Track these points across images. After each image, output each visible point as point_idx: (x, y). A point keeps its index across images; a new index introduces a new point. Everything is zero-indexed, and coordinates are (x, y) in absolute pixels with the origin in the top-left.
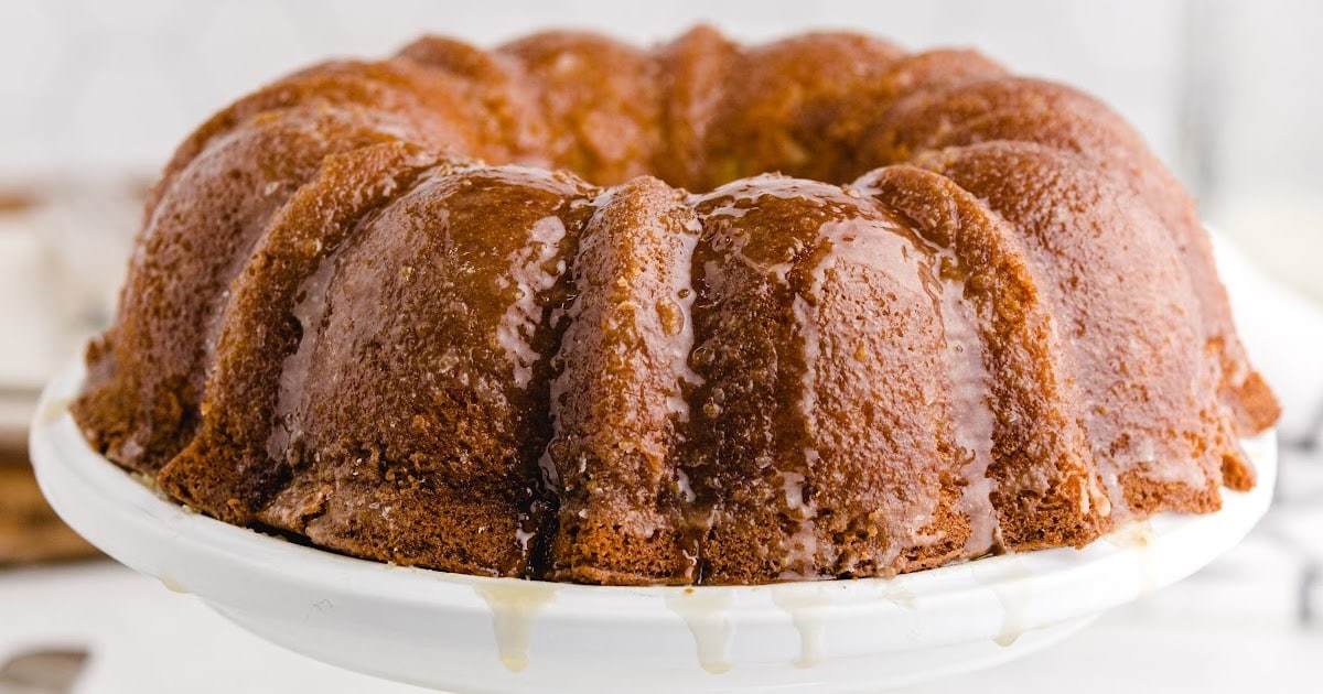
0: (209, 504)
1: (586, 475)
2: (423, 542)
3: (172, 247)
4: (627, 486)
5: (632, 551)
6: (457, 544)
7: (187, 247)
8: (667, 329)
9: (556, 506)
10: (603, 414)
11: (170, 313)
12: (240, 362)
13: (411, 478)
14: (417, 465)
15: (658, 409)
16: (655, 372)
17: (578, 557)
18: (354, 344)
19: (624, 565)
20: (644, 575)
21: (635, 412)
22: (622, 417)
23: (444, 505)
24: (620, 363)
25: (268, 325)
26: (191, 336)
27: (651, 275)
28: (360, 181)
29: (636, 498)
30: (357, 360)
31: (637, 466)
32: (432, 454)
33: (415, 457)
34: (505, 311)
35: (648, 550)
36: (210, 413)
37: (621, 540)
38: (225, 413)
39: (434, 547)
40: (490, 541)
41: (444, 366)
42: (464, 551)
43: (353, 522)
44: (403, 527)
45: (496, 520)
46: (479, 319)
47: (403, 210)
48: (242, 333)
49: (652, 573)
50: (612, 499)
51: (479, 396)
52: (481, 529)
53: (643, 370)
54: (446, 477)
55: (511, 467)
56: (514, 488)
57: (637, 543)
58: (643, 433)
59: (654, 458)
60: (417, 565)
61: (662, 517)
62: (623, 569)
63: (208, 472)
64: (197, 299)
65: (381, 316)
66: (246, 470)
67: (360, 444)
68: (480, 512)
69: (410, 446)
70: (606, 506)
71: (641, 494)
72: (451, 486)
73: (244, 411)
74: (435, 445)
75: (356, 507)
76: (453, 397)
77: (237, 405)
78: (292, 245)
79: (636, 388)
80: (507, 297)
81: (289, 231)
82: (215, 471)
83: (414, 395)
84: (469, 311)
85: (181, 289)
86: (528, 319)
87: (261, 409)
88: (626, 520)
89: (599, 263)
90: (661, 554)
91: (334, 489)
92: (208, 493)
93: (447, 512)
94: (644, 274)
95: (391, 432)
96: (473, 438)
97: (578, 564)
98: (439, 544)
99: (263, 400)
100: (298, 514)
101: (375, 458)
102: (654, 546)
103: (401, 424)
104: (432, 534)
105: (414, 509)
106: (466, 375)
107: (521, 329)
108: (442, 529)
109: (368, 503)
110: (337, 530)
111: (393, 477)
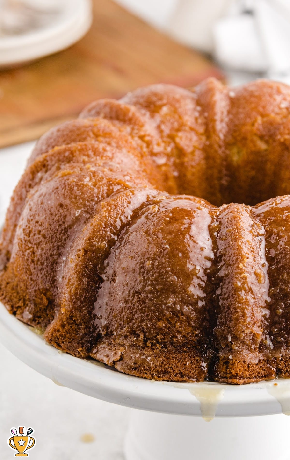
0: (69, 350)
1: (231, 342)
2: (165, 371)
3: (37, 236)
4: (247, 345)
5: (251, 370)
6: (179, 370)
7: (44, 236)
8: (259, 282)
9: (218, 352)
10: (237, 320)
11: (39, 263)
12: (77, 293)
13: (158, 345)
14: (160, 340)
15: (258, 314)
16: (257, 300)
17: (230, 375)
18: (129, 291)
19: (248, 376)
20: (256, 378)
21: (250, 318)
22: (245, 320)
23: (172, 354)
24: (243, 299)
25: (88, 279)
26: (50, 274)
27: (251, 260)
28: (118, 214)
29: (251, 349)
30: (131, 299)
31: (251, 337)
32: (166, 335)
33: (159, 337)
34: (193, 279)
35: (257, 368)
36: (65, 312)
37: (247, 366)
38: (72, 312)
39: (170, 372)
40: (192, 368)
41: (169, 303)
42: (182, 373)
43: (135, 363)
44: (156, 365)
45: (193, 358)
46: (182, 282)
47: (142, 233)
48: (77, 282)
49: (259, 377)
50: (242, 351)
51: (184, 313)
52: (188, 363)
53: (252, 301)
54: (172, 343)
55: (198, 338)
56: (199, 345)
57: (253, 366)
58: (253, 325)
59: (258, 334)
60: (164, 380)
61: (261, 354)
62: (248, 377)
63: (67, 336)
64: (51, 260)
65: (140, 282)
66: (83, 334)
67: (135, 331)
68: (186, 356)
69: (156, 333)
70: (240, 354)
71: (253, 347)
72: (174, 347)
73: (80, 312)
74: (167, 332)
75: (136, 357)
76: (173, 314)
77: (77, 309)
78: (95, 245)
79: (250, 308)
80: (193, 273)
81: (93, 239)
82: (70, 336)
83: (157, 314)
84: (178, 280)
85: (43, 254)
86: (202, 280)
87: (87, 311)
88: (248, 358)
89: (229, 255)
90: (262, 369)
91: (125, 349)
92: (68, 345)
93: (173, 357)
94: (248, 260)
95: (148, 328)
96: (183, 329)
97: (230, 378)
98: (172, 371)
99: (88, 308)
100: (111, 360)
101: (141, 337)
102: (259, 366)
103: (152, 325)
104: (169, 367)
105: (160, 357)
106: (179, 306)
107: (199, 285)
108: (172, 364)
109: (141, 355)
110: (129, 367)
111: (150, 345)
